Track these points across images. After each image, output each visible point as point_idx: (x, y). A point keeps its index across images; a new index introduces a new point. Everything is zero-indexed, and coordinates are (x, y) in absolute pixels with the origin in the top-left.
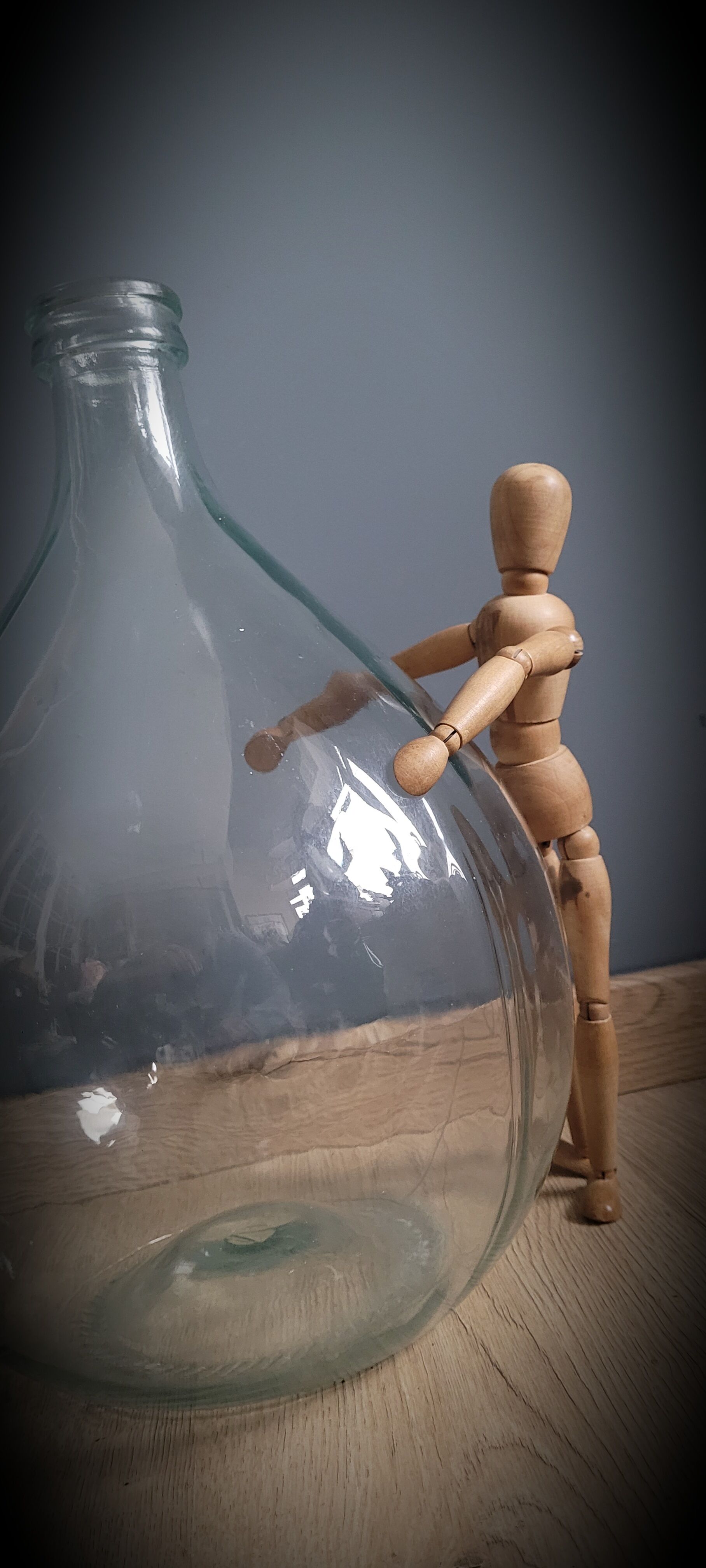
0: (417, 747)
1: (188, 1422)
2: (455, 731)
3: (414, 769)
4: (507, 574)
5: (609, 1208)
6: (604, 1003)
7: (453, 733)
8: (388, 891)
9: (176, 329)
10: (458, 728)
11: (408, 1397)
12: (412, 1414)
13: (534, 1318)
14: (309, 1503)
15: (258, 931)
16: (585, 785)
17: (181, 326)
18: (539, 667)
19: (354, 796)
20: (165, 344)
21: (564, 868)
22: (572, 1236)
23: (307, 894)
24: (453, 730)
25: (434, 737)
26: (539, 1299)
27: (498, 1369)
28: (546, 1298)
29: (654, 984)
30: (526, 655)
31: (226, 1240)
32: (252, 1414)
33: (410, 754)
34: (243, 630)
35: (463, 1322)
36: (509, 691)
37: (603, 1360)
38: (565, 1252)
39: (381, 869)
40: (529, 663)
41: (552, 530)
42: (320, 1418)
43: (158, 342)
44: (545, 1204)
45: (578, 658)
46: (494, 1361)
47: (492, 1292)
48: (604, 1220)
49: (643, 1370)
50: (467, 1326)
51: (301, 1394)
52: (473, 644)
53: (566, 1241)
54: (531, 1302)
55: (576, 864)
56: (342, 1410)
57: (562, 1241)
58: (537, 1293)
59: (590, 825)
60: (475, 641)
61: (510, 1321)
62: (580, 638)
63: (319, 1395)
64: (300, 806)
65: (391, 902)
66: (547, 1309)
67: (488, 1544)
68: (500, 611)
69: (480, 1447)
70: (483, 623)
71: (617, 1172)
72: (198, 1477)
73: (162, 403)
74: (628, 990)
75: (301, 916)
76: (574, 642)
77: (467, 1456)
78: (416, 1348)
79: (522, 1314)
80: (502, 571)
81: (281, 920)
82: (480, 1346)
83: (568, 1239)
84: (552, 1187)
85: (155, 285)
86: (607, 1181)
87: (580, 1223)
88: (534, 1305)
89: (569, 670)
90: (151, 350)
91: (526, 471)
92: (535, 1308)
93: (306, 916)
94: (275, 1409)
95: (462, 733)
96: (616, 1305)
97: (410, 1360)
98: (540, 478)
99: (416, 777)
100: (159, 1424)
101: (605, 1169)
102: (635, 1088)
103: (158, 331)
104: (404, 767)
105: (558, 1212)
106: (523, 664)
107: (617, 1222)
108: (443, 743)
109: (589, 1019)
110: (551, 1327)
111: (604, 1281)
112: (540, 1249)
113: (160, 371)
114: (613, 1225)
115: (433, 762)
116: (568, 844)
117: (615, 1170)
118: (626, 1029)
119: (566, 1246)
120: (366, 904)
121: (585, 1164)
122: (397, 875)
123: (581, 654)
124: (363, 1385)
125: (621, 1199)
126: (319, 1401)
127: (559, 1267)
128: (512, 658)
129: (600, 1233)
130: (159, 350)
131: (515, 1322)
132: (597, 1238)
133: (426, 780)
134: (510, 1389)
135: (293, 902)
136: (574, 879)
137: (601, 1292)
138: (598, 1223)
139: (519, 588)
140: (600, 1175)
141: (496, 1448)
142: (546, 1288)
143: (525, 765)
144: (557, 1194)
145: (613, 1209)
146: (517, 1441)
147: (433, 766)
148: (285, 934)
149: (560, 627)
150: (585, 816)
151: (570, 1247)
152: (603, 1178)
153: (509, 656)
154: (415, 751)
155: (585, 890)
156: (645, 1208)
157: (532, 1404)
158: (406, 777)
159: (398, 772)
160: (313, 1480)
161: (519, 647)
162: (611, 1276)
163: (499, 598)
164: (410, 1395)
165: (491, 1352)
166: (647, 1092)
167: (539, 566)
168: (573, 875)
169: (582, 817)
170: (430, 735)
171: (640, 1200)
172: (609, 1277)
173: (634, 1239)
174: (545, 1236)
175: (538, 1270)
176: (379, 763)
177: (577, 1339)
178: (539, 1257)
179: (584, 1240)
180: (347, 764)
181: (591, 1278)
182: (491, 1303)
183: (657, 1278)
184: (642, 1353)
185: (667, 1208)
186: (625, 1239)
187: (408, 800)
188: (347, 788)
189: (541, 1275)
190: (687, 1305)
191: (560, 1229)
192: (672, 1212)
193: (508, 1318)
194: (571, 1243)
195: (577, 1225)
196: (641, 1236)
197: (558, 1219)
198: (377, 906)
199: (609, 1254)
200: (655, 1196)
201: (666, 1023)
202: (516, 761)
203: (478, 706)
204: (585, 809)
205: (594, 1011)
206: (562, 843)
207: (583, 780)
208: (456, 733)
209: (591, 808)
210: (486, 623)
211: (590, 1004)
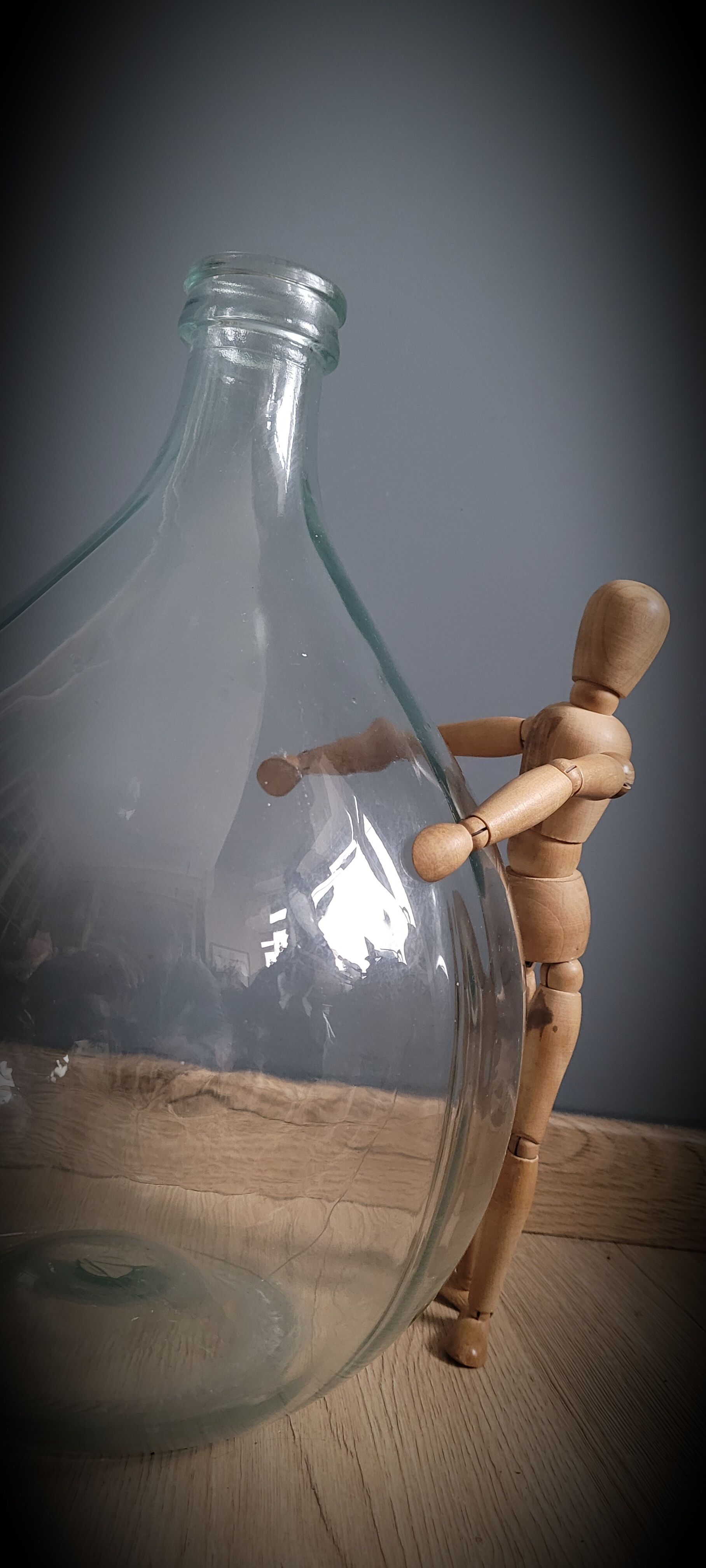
0: (444, 832)
2: (486, 828)
3: (434, 853)
4: (580, 684)
5: (474, 1352)
6: (536, 1143)
7: (484, 830)
8: (365, 966)
9: (334, 333)
10: (491, 825)
11: (214, 1495)
13: (367, 1449)
15: (219, 964)
16: (587, 918)
17: (341, 332)
18: (587, 788)
19: (360, 855)
20: (318, 345)
22: (428, 1370)
23: (280, 939)
24: (485, 827)
25: (463, 826)
26: (377, 1428)
27: (315, 1492)
28: (385, 1430)
29: (583, 1132)
30: (579, 773)
31: (78, 1262)
33: (434, 836)
34: (305, 655)
35: (293, 1428)
36: (551, 805)
37: (426, 1520)
38: (418, 1385)
40: (579, 782)
41: (639, 654)
43: (312, 341)
45: (625, 791)
46: (313, 1484)
47: (331, 1405)
48: (465, 1364)
49: (465, 1546)
50: (296, 1435)
52: (522, 741)
53: (421, 1373)
54: (368, 1429)
55: (553, 994)
56: (142, 1487)
57: (417, 1372)
58: (377, 1421)
59: (579, 959)
60: (524, 738)
61: (342, 1442)
62: (633, 772)
63: (124, 1461)
64: (301, 850)
66: (383, 1444)
68: (561, 718)
70: (540, 725)
71: (492, 1317)
73: (296, 402)
74: (556, 1129)
75: (268, 965)
76: (626, 774)
78: (238, 1442)
79: (356, 1439)
80: (575, 679)
81: (246, 961)
82: (303, 1461)
83: (424, 1371)
85: (328, 283)
86: (479, 1322)
87: (440, 1358)
88: (371, 1435)
89: (610, 799)
90: (303, 346)
92: (371, 1437)
93: (273, 965)
95: (492, 832)
96: (454, 1461)
97: (227, 1453)
98: (645, 600)
99: (432, 863)
101: (481, 1311)
103: (316, 330)
104: (424, 848)
105: (420, 1338)
106: (573, 781)
107: (478, 1370)
108: (470, 836)
109: (516, 1154)
110: (382, 1464)
111: (448, 1429)
112: (392, 1375)
113: (305, 369)
114: (473, 1371)
115: (455, 853)
116: (552, 971)
117: (491, 1314)
119: (420, 1380)
120: (339, 973)
121: (463, 1297)
123: (629, 788)
124: (172, 1466)
125: (488, 1345)
126: (122, 1469)
127: (406, 1399)
128: (565, 771)
129: (458, 1377)
130: (311, 350)
131: (346, 1446)
132: (454, 1380)
133: (442, 869)
134: (322, 1521)
135: (264, 944)
136: (547, 1008)
137: (443, 1443)
138: (459, 1364)
139: (588, 701)
140: (475, 1314)
142: (387, 1418)
143: (535, 879)
145: (478, 1354)
147: (454, 856)
148: (246, 974)
149: (616, 754)
150: (577, 949)
151: (423, 1382)
152: (477, 1319)
153: (562, 768)
154: (440, 835)
155: (555, 1023)
156: (509, 1363)
157: (341, 1547)
158: (423, 859)
159: (417, 851)
161: (574, 763)
162: (457, 1427)
163: (564, 704)
164: (218, 1493)
165: (313, 1472)
166: (541, 1237)
167: (615, 686)
168: (547, 1005)
169: (575, 950)
170: (459, 824)
171: (507, 1353)
172: (455, 1428)
173: (491, 1394)
174: (401, 1361)
175: (385, 1395)
176: (400, 836)
177: (405, 1487)
178: (388, 1382)
179: (440, 1378)
180: (361, 819)
181: (436, 1423)
182: (327, 1416)
183: (504, 1446)
184: (468, 1525)
185: (532, 1371)
186: (481, 1392)
187: (417, 882)
188: (354, 845)
189: (387, 1402)
190: (528, 1488)
191: (418, 1358)
192: (536, 1377)
193: (341, 1439)
194: (426, 1378)
195: (437, 1360)
196: (498, 1393)
197: (419, 1346)
198: (347, 978)
199: (461, 1402)
200: (523, 1354)
201: (582, 1175)
202: (528, 872)
203: (516, 810)
204: (580, 942)
205: (523, 1148)
206: (545, 968)
207: (587, 913)
208: (487, 831)
209: (586, 943)
210: (543, 725)
211: (521, 1140)
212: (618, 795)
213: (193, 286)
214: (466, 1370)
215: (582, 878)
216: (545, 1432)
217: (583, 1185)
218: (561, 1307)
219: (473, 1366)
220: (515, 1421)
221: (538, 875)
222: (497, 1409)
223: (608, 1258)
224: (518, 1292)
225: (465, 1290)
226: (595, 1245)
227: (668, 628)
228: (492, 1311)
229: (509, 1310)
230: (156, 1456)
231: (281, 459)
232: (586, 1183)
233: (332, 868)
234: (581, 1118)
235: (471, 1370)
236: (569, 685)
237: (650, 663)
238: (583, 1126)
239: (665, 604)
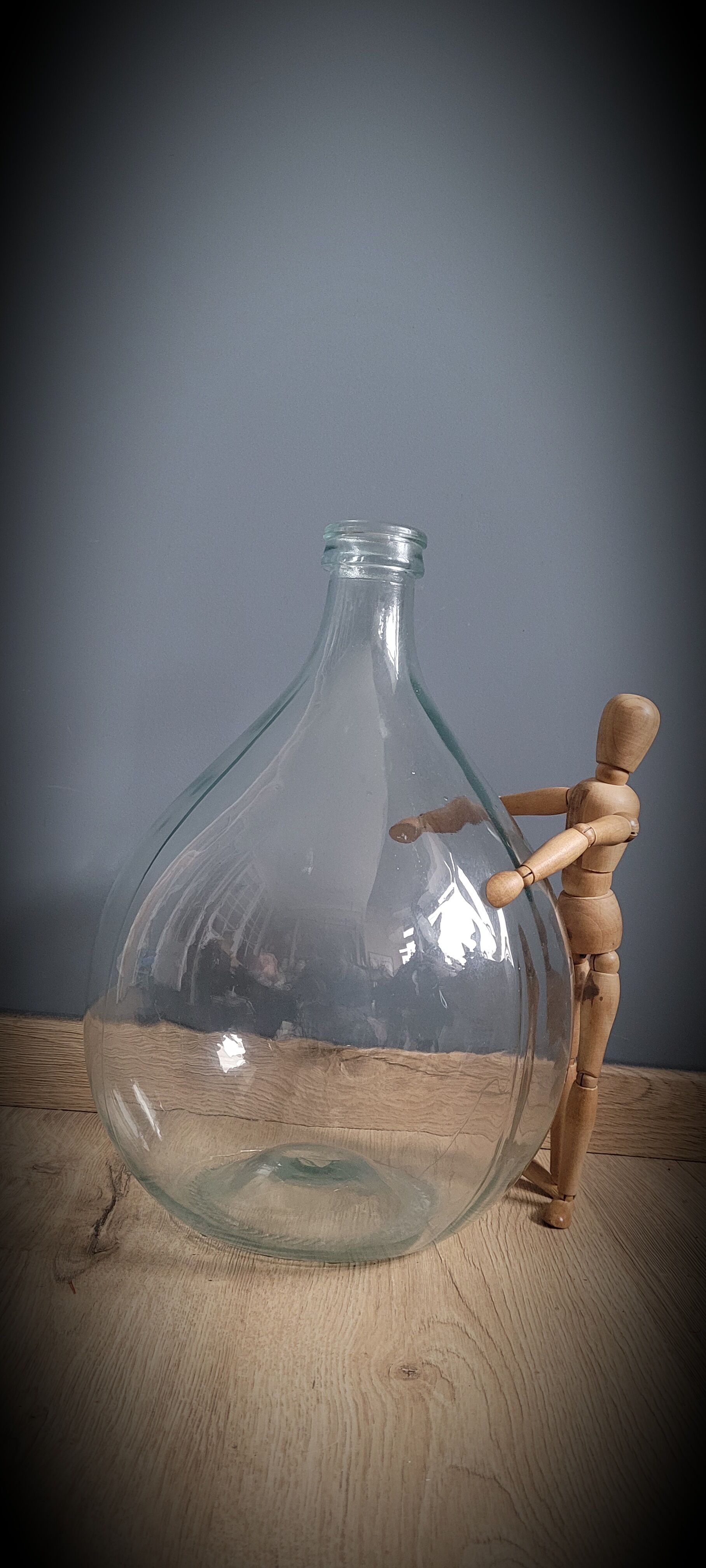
1: (252, 1261)
2: (532, 873)
3: (499, 891)
5: (561, 1219)
7: (530, 874)
8: (463, 961)
9: (419, 558)
10: (534, 871)
11: (394, 1285)
12: (394, 1294)
13: (488, 1267)
14: (320, 1318)
15: (375, 964)
16: (619, 923)
17: (423, 556)
19: (457, 891)
20: (410, 568)
21: (590, 975)
22: (530, 1230)
23: (411, 947)
26: (495, 1258)
27: (455, 1286)
28: (499, 1258)
29: (646, 1079)
31: (297, 1160)
32: (293, 1267)
34: (414, 773)
35: (441, 1257)
37: (525, 1299)
38: (522, 1237)
39: (463, 944)
40: (593, 838)
41: (638, 744)
42: (336, 1280)
43: (406, 567)
44: (519, 1207)
46: (454, 1281)
47: (465, 1244)
49: (548, 1311)
50: (443, 1259)
51: (326, 1264)
53: (525, 1231)
54: (489, 1258)
55: (599, 975)
56: (350, 1280)
57: (522, 1230)
58: (495, 1254)
59: (615, 951)
62: (638, 824)
63: (338, 1268)
64: (420, 890)
65: (464, 968)
66: (498, 1264)
67: (423, 1363)
69: (432, 1320)
70: (575, 795)
71: (575, 1199)
72: (255, 1288)
74: (625, 1077)
75: (404, 963)
76: (632, 826)
77: (422, 1322)
78: (406, 1261)
79: (481, 1263)
81: (390, 960)
82: (448, 1272)
83: (527, 1230)
84: (527, 1198)
85: (414, 531)
86: (566, 1202)
89: (627, 843)
90: (400, 572)
91: (631, 700)
92: (491, 1261)
93: (407, 963)
94: (308, 1268)
95: (535, 875)
97: (400, 1266)
98: (640, 708)
100: (234, 1256)
102: (612, 1153)
103: (407, 560)
105: (526, 1214)
106: (589, 838)
107: (565, 1230)
109: (581, 1085)
110: (498, 1274)
112: (505, 1231)
114: (561, 1231)
117: (574, 1197)
118: (616, 1107)
119: (524, 1234)
120: (447, 966)
121: (555, 1189)
122: (472, 950)
123: (636, 835)
124: (367, 1271)
125: (573, 1218)
126: (337, 1272)
127: (514, 1244)
130: (406, 573)
131: (475, 1266)
132: (547, 1235)
134: (460, 1299)
135: (401, 951)
136: (595, 985)
137: (538, 1265)
138: (551, 1227)
139: (606, 777)
140: (563, 1197)
141: (442, 1323)
142: (502, 1253)
144: (528, 1202)
145: (564, 1220)
146: (456, 1323)
148: (391, 971)
149: (626, 813)
151: (526, 1235)
152: (564, 1200)
153: (581, 830)
155: (600, 995)
156: (587, 1227)
157: (471, 1308)
159: (488, 890)
160: (326, 1308)
161: (591, 825)
162: (548, 1259)
163: (591, 780)
164: (396, 1284)
165: (454, 1277)
168: (595, 983)
170: (515, 870)
171: (586, 1222)
172: (546, 1259)
173: (572, 1242)
174: (511, 1224)
175: (500, 1242)
176: (478, 881)
177: (512, 1285)
178: (503, 1235)
179: (537, 1234)
180: (456, 869)
181: (534, 1256)
182: (462, 1251)
183: (578, 1267)
184: (551, 1302)
185: (602, 1231)
186: (565, 1241)
187: (490, 908)
188: (454, 885)
189: (501, 1245)
190: (591, 1287)
191: (523, 1224)
192: (604, 1235)
193: (471, 1262)
194: (528, 1233)
195: (536, 1225)
196: (577, 1242)
197: (524, 1217)
198: (453, 969)
199: (551, 1245)
200: (597, 1222)
201: (647, 1111)
202: (575, 894)
203: (550, 860)
204: (615, 939)
205: (586, 1080)
206: (593, 958)
207: (619, 919)
208: (532, 875)
209: (620, 939)
210: (577, 796)
211: (584, 1075)
212: (627, 841)
213: (329, 538)
214: (556, 1230)
215: (614, 895)
216: (607, 1261)
217: (649, 1118)
218: (628, 1198)
219: (560, 1227)
220: (587, 1256)
221: (581, 895)
222: (575, 1250)
223: (669, 1169)
224: (597, 1188)
225: (556, 1185)
226: (661, 1162)
227: (659, 724)
228: (574, 1195)
229: (590, 1199)
230: (356, 1267)
231: (391, 659)
232: (651, 1116)
233: (440, 901)
234: (642, 1068)
235: (559, 1230)
236: (594, 766)
237: (648, 749)
238: (646, 1075)
239: (656, 709)
